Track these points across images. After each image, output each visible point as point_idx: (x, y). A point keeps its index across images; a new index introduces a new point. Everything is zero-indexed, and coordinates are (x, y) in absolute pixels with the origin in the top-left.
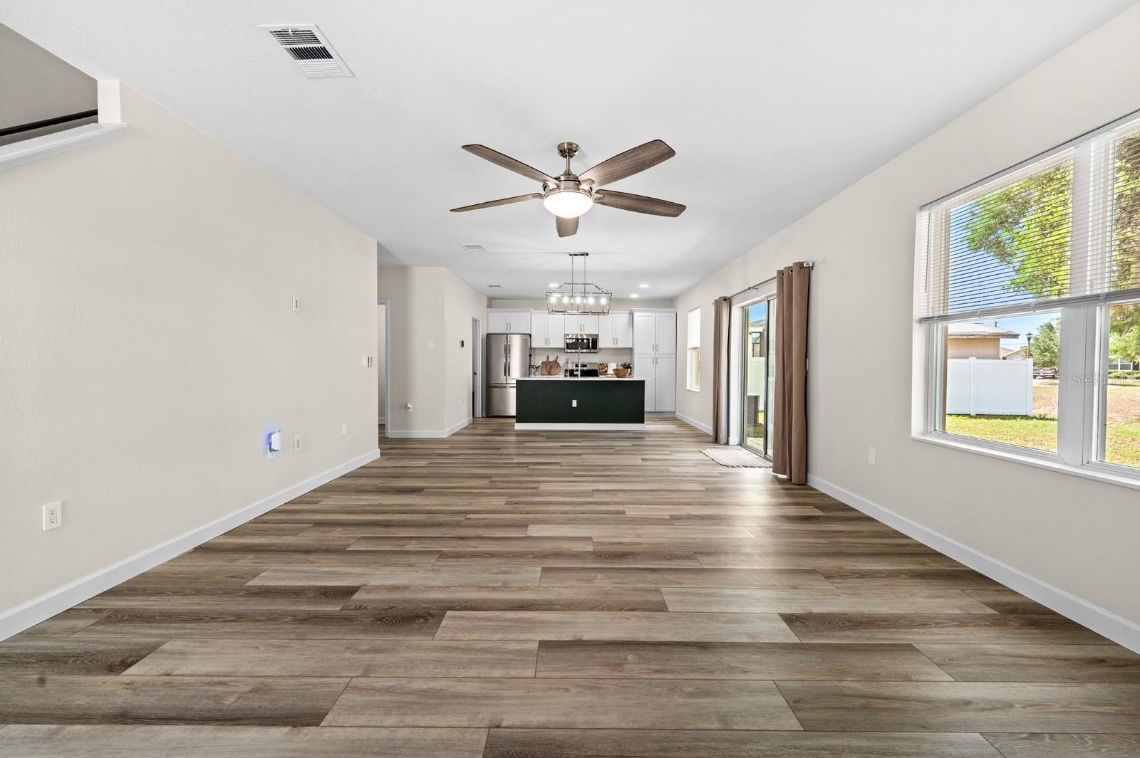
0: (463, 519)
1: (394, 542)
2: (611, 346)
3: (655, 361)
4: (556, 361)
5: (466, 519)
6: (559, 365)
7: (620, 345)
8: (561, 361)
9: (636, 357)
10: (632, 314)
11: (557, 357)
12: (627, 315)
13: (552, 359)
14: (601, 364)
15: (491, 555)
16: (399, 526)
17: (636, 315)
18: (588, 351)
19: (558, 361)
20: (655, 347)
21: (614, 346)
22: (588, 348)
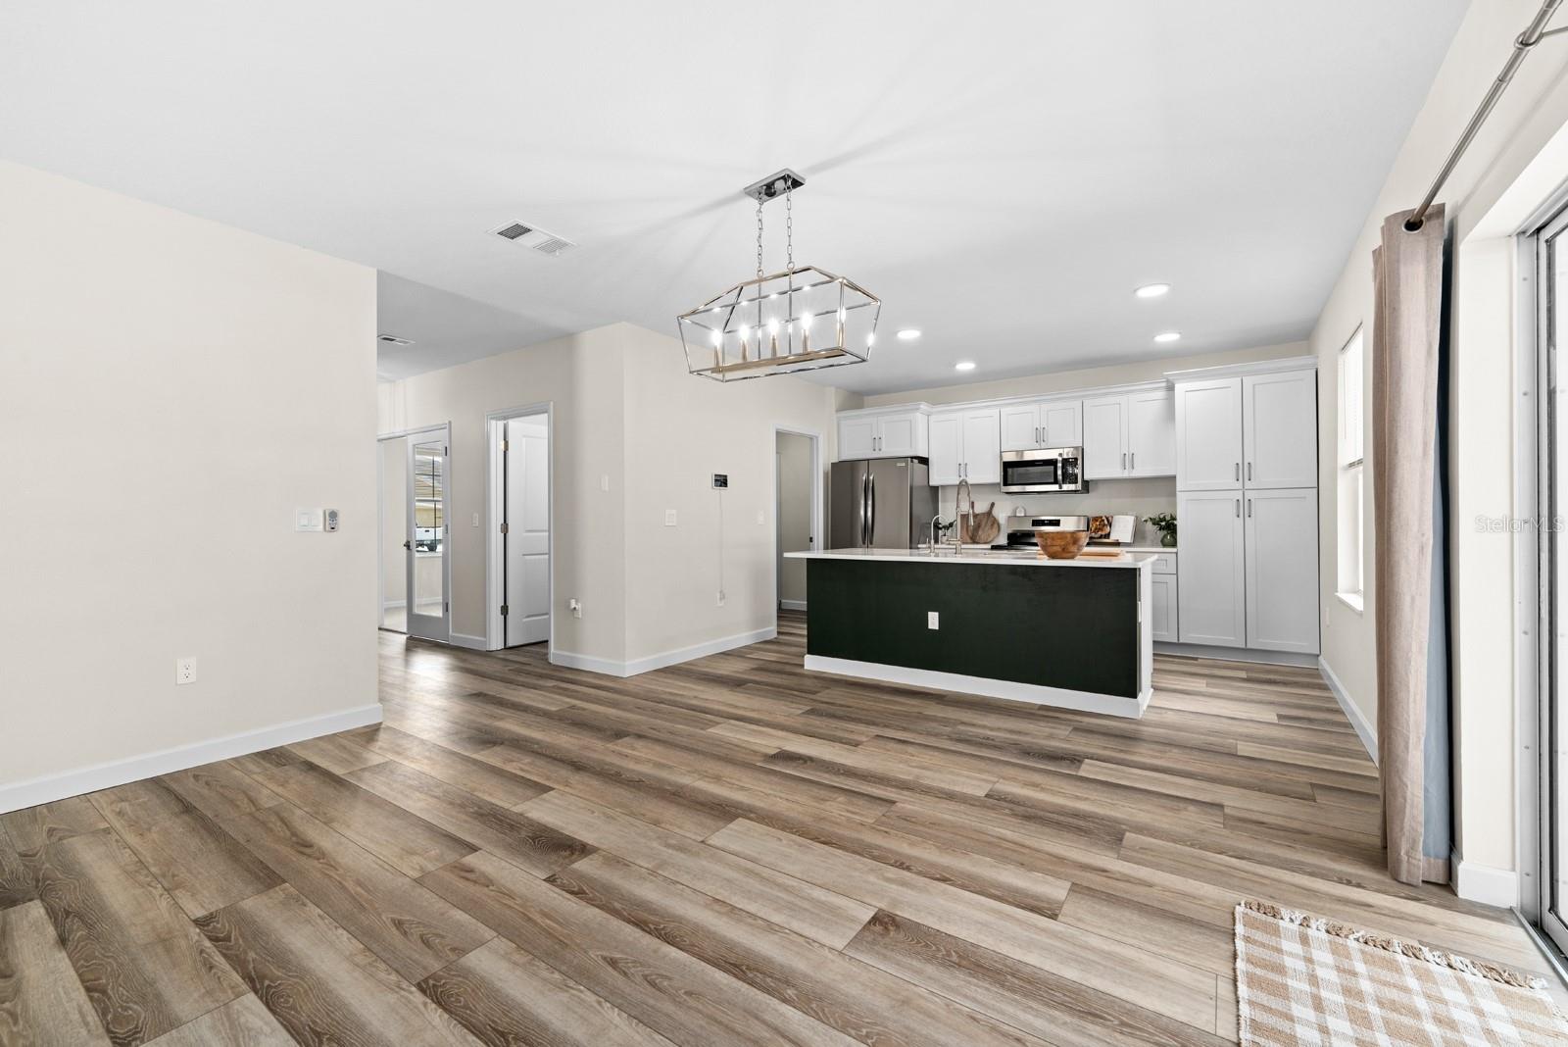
2: (1117, 473)
3: (1244, 509)
4: (989, 513)
6: (995, 522)
7: (1142, 471)
8: (1002, 514)
9: (1181, 497)
10: (1171, 388)
11: (993, 505)
12: (1161, 394)
13: (981, 507)
14: (1096, 519)
17: (1179, 388)
18: (1055, 487)
19: (995, 512)
20: (1243, 471)
21: (1126, 474)
22: (1056, 482)
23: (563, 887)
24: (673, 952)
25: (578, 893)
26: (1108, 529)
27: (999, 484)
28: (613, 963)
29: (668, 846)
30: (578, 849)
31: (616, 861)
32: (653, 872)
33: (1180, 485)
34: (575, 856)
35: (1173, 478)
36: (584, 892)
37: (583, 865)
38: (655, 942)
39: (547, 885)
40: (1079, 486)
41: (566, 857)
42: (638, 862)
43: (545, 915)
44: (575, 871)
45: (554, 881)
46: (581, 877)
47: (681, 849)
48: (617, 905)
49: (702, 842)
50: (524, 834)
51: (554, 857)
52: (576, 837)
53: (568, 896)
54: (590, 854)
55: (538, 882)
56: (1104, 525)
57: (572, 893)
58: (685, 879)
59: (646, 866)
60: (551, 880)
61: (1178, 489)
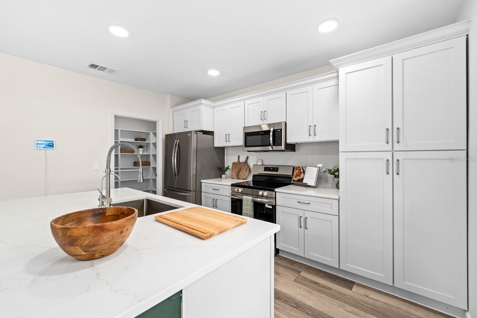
26: (302, 175)
27: (243, 146)
33: (341, 148)
35: (337, 142)
40: (283, 147)
56: (301, 173)
61: (340, 150)
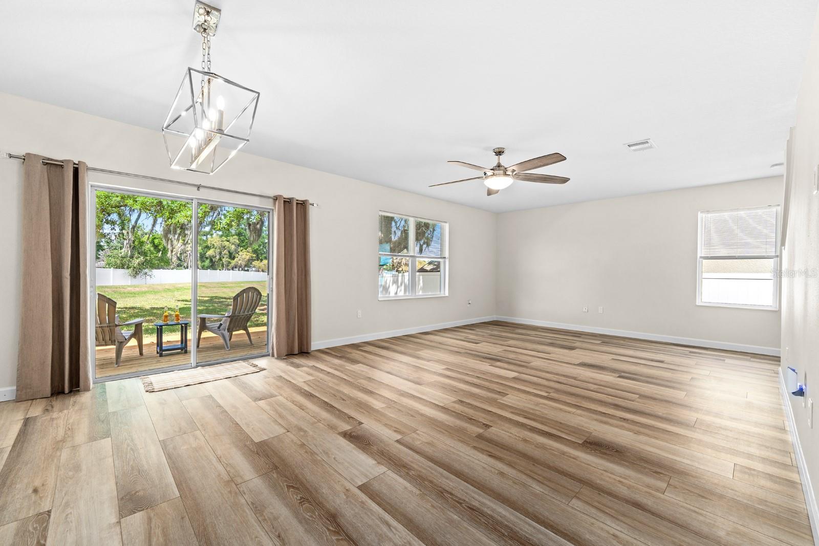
0: (551, 394)
1: (606, 392)
5: (550, 393)
15: (548, 372)
16: (605, 402)
23: (356, 420)
24: (326, 400)
25: (350, 417)
28: (343, 400)
29: (305, 432)
30: (347, 435)
31: (332, 427)
32: (319, 421)
34: (350, 432)
36: (348, 417)
37: (346, 427)
38: (330, 403)
39: (362, 421)
41: (354, 432)
42: (323, 426)
43: (363, 413)
44: (351, 426)
45: (359, 423)
46: (348, 423)
47: (300, 429)
48: (337, 412)
49: (288, 431)
50: (375, 448)
51: (359, 433)
52: (348, 442)
53: (354, 417)
54: (342, 432)
55: (366, 423)
57: (352, 418)
58: (308, 417)
59: (320, 424)
60: (361, 423)
